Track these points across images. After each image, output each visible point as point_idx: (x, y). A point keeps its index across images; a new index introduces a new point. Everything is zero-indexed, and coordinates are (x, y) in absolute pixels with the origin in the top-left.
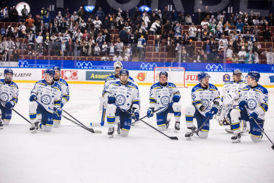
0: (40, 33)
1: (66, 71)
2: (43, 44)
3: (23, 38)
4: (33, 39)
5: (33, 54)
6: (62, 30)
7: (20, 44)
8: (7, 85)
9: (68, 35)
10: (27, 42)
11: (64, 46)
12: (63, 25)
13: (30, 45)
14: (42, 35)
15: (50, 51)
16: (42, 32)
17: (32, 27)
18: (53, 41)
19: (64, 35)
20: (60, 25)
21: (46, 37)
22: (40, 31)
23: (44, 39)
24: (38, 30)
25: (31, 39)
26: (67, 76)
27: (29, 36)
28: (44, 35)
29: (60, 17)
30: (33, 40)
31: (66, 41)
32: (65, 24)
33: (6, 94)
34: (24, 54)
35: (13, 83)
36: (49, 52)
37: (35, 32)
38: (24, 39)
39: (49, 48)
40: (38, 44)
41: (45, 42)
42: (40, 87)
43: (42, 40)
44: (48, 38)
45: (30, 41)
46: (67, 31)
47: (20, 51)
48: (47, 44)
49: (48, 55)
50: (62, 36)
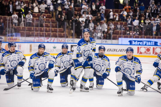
0: (137, 18)
1: (156, 48)
2: (139, 26)
3: (124, 21)
4: (131, 22)
5: (131, 34)
6: (154, 16)
7: (121, 27)
8: (100, 59)
9: (159, 19)
10: (126, 25)
11: (155, 28)
12: (156, 11)
13: (128, 27)
14: (138, 19)
15: (145, 32)
16: (138, 17)
17: (130, 13)
18: (147, 24)
19: (156, 19)
20: (153, 11)
21: (141, 20)
22: (136, 16)
23: (140, 23)
24: (134, 16)
25: (129, 22)
26: (157, 52)
27: (128, 19)
28: (140, 19)
29: (153, 5)
30: (131, 24)
31: (157, 24)
32: (157, 10)
33: (100, 65)
34: (123, 35)
35: (105, 56)
36: (143, 32)
37: (132, 17)
38: (124, 23)
39: (143, 29)
40: (135, 27)
41: (141, 25)
42: (123, 62)
43: (138, 23)
44: (142, 21)
45: (129, 24)
46: (158, 16)
47: (121, 32)
48: (142, 26)
49: (142, 35)
50: (154, 20)
